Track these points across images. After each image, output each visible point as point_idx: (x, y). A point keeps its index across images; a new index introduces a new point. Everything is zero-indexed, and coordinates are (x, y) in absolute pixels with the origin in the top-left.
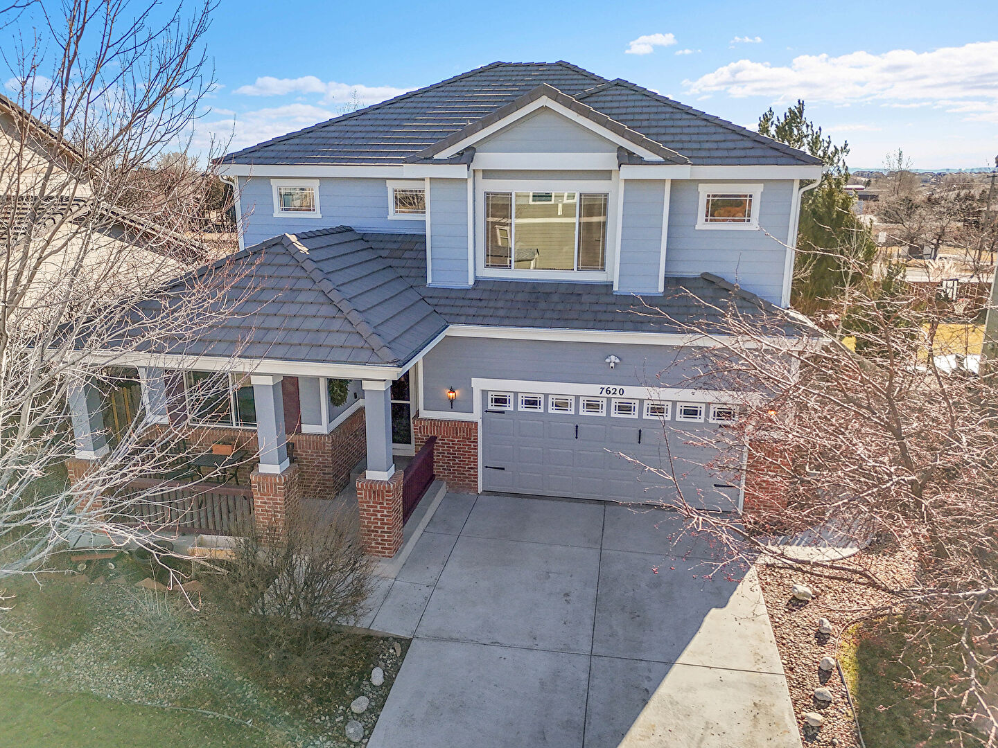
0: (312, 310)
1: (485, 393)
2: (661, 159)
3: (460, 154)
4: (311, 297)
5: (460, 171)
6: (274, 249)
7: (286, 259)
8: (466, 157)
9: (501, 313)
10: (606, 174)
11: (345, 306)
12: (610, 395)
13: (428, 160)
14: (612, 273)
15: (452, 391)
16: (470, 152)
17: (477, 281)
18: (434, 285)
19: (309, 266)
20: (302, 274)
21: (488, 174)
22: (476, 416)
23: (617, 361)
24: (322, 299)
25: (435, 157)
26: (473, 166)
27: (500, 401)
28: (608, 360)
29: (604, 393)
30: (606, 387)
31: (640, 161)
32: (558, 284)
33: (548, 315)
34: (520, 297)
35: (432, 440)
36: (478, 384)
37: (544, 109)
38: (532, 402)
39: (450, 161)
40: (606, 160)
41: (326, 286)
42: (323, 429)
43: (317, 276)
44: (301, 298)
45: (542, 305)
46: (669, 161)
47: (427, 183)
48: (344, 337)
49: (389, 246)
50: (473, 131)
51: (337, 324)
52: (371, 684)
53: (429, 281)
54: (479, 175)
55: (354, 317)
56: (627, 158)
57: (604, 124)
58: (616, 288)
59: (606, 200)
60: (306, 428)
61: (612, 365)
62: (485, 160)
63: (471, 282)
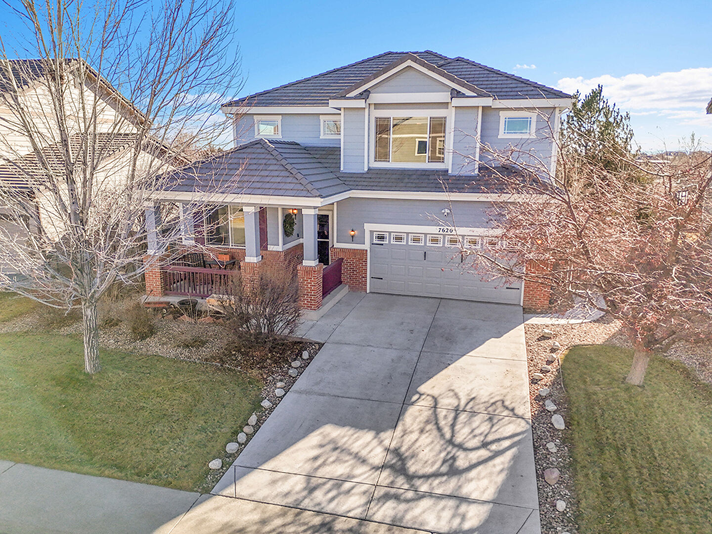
0: (276, 173)
1: (372, 232)
2: (476, 95)
3: (361, 94)
4: (276, 167)
5: (361, 103)
6: (256, 146)
7: (263, 150)
8: (365, 95)
9: (382, 184)
10: (445, 105)
11: (294, 172)
12: (445, 233)
13: (343, 97)
14: (448, 164)
15: (353, 231)
16: (367, 93)
17: (369, 169)
18: (343, 171)
19: (275, 153)
20: (272, 157)
21: (377, 106)
22: (367, 246)
23: (449, 211)
24: (282, 168)
25: (347, 96)
26: (368, 101)
27: (381, 238)
28: (443, 211)
29: (441, 232)
30: (442, 228)
31: (463, 96)
32: (417, 170)
33: (410, 185)
34: (394, 176)
35: (341, 260)
36: (368, 227)
37: (409, 67)
38: (399, 239)
39: (355, 98)
40: (444, 97)
41: (284, 162)
42: (279, 248)
43: (279, 158)
44: (271, 168)
45: (406, 180)
46: (480, 95)
47: (342, 110)
48: (293, 185)
49: (321, 152)
50: (370, 80)
51: (289, 180)
53: (342, 169)
54: (372, 107)
55: (299, 176)
56: (456, 94)
57: (443, 75)
58: (450, 172)
59: (445, 121)
60: (270, 248)
61: (445, 214)
62: (375, 98)
63: (366, 169)
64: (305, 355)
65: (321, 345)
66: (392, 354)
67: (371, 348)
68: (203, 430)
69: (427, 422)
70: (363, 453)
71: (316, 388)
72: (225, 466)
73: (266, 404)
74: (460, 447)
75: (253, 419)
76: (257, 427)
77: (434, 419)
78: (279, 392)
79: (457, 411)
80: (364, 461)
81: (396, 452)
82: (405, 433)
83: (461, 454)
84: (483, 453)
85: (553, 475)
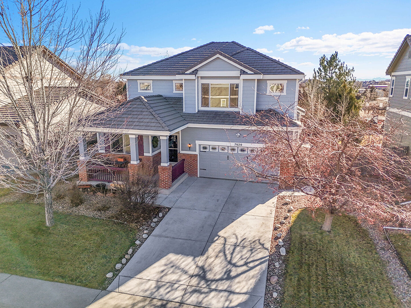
0: (147, 117)
1: (200, 145)
2: (253, 73)
3: (193, 72)
4: (147, 113)
5: (193, 77)
6: (137, 100)
7: (140, 103)
8: (195, 73)
9: (205, 120)
10: (238, 78)
11: (156, 116)
12: (238, 146)
13: (183, 74)
14: (240, 108)
15: (190, 144)
16: (197, 71)
17: (198, 111)
18: (185, 112)
19: (147, 105)
20: (145, 107)
21: (202, 78)
22: (197, 153)
23: (240, 135)
24: (150, 114)
25: (186, 73)
26: (197, 75)
27: (205, 148)
28: (237, 135)
29: (236, 146)
30: (236, 143)
31: (246, 73)
32: (224, 112)
33: (219, 121)
34: (211, 115)
35: (184, 160)
36: (198, 142)
37: (218, 58)
38: (214, 148)
39: (190, 74)
40: (237, 73)
41: (151, 110)
42: (150, 154)
43: (149, 107)
44: (144, 113)
45: (218, 118)
46: (255, 73)
47: (184, 80)
48: (155, 124)
49: (173, 101)
50: (197, 65)
51: (153, 121)
52: (159, 217)
53: (184, 111)
54: (200, 78)
55: (159, 118)
56: (243, 73)
57: (236, 62)
58: (241, 112)
59: (238, 86)
60: (145, 154)
61: (238, 136)
62: (201, 74)
63: (197, 111)
64: (161, 215)
65: (169, 209)
66: (206, 214)
67: (196, 211)
68: (105, 257)
69: (220, 252)
70: (186, 268)
71: (164, 234)
72: (115, 276)
73: (138, 242)
74: (235, 265)
75: (130, 251)
76: (132, 255)
77: (223, 251)
78: (145, 236)
79: (236, 246)
80: (186, 273)
81: (202, 268)
82: (208, 258)
83: (234, 269)
84: (244, 268)
85: (274, 279)
